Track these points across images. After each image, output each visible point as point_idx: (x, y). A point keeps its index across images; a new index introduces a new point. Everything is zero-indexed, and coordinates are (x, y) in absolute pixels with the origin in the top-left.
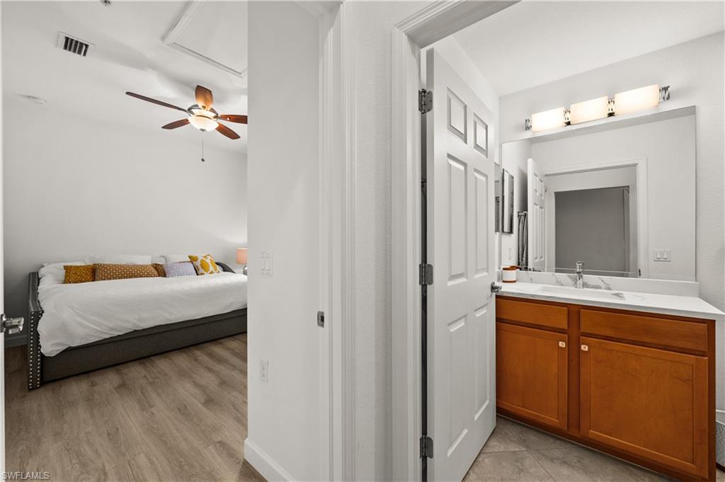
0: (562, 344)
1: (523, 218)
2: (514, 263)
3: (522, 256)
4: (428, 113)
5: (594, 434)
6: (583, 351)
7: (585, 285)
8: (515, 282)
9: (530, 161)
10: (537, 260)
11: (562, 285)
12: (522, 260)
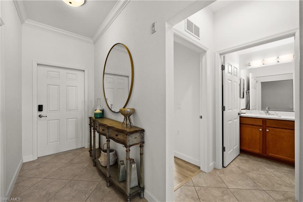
0: (261, 130)
1: (248, 93)
2: (245, 108)
3: (248, 106)
4: (223, 71)
5: (270, 154)
6: (267, 131)
7: (269, 114)
8: (245, 113)
9: (250, 74)
10: (253, 107)
12: (248, 107)
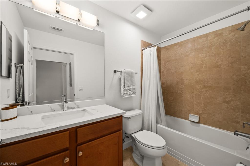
7: (68, 108)
8: (16, 117)
10: (30, 95)
11: (55, 111)
